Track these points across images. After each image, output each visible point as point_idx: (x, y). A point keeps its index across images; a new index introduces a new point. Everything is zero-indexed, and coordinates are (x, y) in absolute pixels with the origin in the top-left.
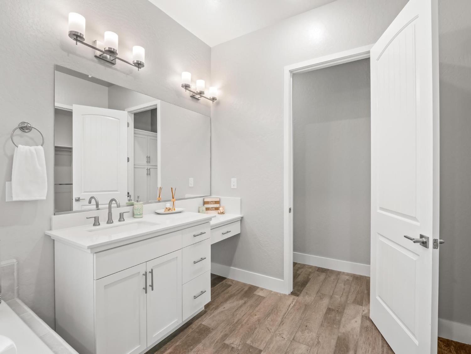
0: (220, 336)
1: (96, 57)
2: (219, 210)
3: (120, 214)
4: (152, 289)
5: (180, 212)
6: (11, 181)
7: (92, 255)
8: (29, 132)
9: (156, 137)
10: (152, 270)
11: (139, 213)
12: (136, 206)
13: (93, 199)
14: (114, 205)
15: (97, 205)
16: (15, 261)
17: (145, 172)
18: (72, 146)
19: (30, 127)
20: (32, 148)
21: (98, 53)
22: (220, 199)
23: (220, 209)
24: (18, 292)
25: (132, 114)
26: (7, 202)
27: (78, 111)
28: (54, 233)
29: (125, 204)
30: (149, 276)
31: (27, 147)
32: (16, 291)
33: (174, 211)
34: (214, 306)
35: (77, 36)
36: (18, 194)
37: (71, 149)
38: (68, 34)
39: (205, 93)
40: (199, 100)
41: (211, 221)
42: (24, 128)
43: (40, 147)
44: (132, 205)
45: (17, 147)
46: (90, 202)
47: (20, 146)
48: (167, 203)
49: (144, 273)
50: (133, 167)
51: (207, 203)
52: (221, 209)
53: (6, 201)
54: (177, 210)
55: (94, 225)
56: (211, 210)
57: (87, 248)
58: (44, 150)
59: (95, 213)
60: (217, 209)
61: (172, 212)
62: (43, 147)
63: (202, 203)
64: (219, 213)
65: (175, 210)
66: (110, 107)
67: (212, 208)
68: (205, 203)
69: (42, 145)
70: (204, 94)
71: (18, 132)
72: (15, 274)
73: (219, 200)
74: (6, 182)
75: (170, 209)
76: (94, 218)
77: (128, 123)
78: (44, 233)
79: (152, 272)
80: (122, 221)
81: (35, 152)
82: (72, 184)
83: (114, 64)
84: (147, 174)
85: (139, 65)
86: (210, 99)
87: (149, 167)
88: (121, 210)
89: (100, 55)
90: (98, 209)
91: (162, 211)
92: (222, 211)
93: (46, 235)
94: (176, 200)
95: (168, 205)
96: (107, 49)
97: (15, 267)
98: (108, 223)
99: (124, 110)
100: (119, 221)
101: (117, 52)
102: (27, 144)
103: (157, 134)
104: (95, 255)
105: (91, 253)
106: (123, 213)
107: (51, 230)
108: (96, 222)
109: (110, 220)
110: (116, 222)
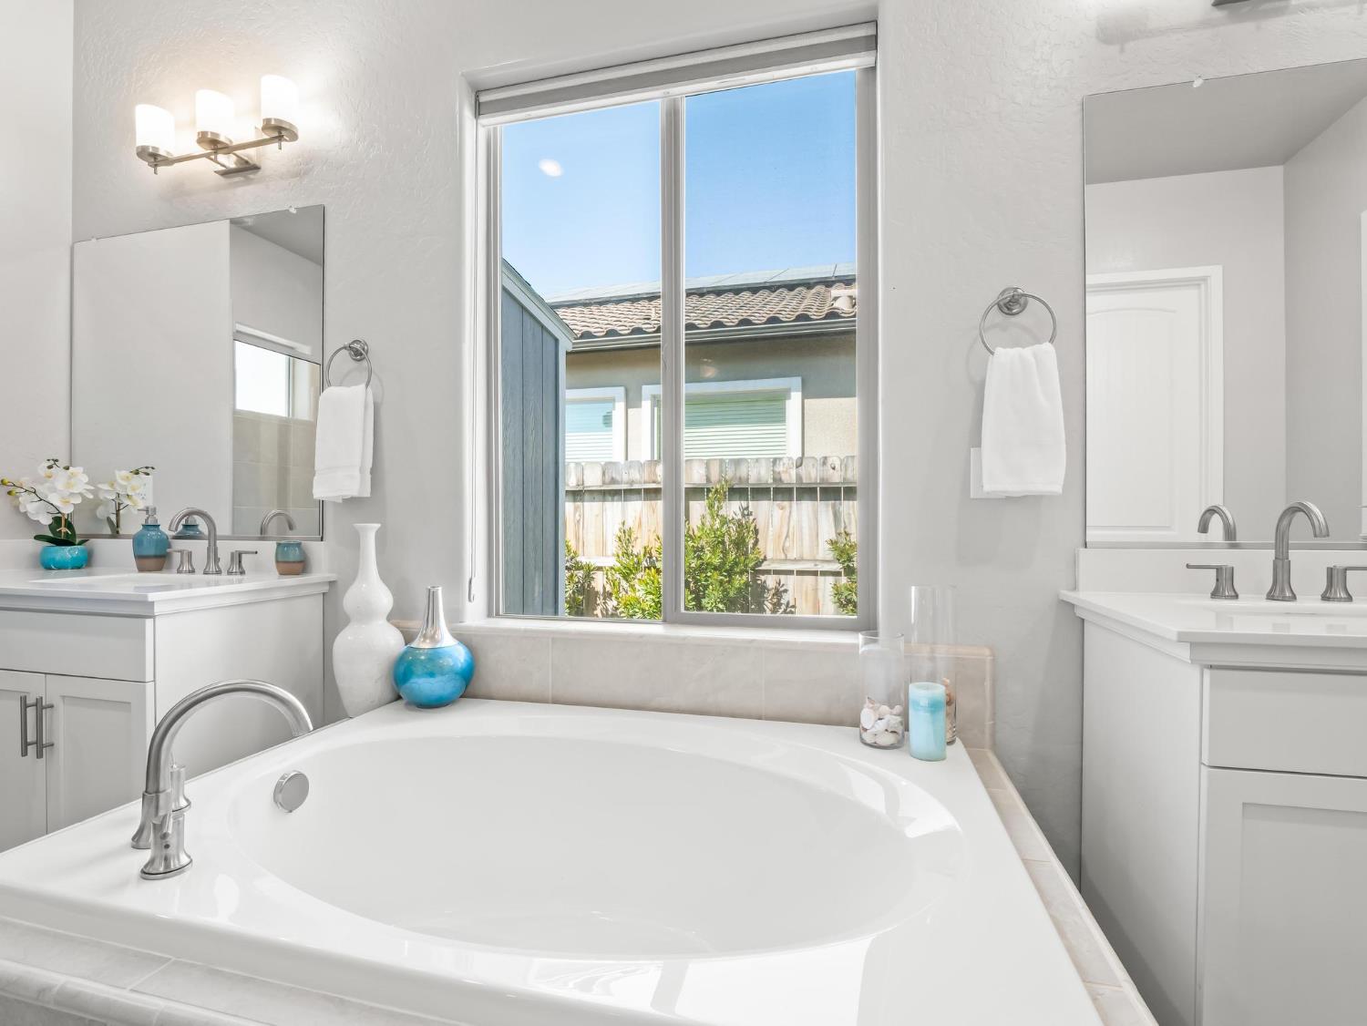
3: (1331, 571)
6: (980, 446)
7: (1195, 672)
8: (1021, 312)
13: (1216, 516)
15: (1230, 533)
16: (987, 652)
19: (1023, 295)
20: (1027, 352)
24: (993, 735)
26: (973, 499)
28: (1088, 597)
31: (1016, 351)
32: (988, 731)
36: (995, 476)
42: (1011, 304)
43: (1047, 347)
45: (992, 353)
46: (1204, 528)
47: (999, 351)
53: (972, 496)
55: (1215, 594)
57: (1176, 638)
58: (1056, 352)
59: (1226, 557)
62: (1055, 346)
69: (1051, 341)
71: (996, 315)
72: (988, 684)
74: (972, 449)
76: (1213, 572)
78: (1058, 596)
80: (1340, 600)
81: (1033, 360)
90: (1233, 546)
93: (1063, 601)
97: (988, 667)
98: (1271, 596)
100: (1325, 598)
102: (1016, 343)
104: (1207, 673)
105: (1193, 661)
106: (1346, 569)
107: (1075, 588)
108: (1224, 586)
109: (1280, 589)
110: (1309, 601)
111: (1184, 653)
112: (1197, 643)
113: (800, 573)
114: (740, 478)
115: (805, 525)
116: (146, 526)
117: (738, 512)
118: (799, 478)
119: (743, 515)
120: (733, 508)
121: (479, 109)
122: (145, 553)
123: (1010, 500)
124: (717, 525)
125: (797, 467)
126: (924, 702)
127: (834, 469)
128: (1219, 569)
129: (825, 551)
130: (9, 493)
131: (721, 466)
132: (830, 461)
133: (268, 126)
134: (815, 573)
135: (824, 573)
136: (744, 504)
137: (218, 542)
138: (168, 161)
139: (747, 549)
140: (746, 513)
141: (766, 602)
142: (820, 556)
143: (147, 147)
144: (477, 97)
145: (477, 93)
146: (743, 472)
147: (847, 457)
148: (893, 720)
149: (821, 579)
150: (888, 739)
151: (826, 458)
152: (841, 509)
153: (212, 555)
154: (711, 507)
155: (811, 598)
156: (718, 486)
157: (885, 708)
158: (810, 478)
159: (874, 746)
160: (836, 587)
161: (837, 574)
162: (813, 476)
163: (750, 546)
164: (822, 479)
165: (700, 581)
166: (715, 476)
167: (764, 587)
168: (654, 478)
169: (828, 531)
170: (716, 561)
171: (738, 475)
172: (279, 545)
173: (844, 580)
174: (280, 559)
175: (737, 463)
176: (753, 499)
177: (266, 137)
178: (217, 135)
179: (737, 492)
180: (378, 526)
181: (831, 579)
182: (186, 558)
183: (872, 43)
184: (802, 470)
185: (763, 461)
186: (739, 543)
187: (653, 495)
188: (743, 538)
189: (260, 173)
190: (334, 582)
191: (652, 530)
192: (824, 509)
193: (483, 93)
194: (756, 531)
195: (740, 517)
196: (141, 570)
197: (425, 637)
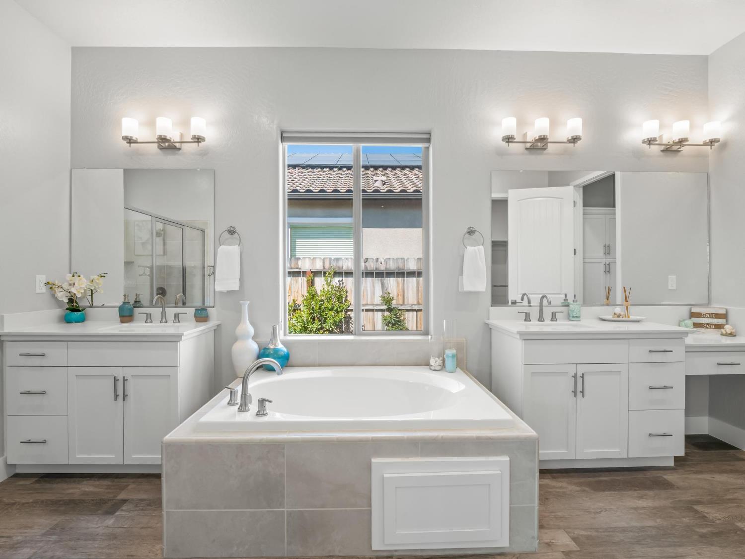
0: (689, 498)
1: (527, 149)
2: (724, 329)
3: (552, 313)
4: (583, 396)
5: (638, 321)
7: (521, 341)
8: (474, 235)
9: (615, 214)
10: (583, 374)
11: (575, 315)
12: (572, 307)
13: (525, 296)
14: (545, 301)
15: (529, 302)
16: (465, 340)
17: (602, 268)
18: (508, 239)
19: (474, 230)
20: (476, 248)
21: (528, 145)
22: (726, 311)
23: (726, 327)
25: (580, 187)
27: (513, 196)
28: (493, 322)
29: (560, 304)
30: (579, 381)
31: (473, 248)
33: (627, 319)
34: (694, 469)
35: (509, 139)
36: (467, 287)
37: (506, 242)
38: (501, 139)
39: (689, 139)
40: (680, 151)
41: (686, 337)
42: (471, 232)
43: (481, 247)
44: (568, 305)
45: (466, 248)
46: (523, 299)
47: (468, 247)
48: (616, 308)
49: (574, 375)
50: (582, 262)
51: (699, 315)
52: (728, 329)
53: (460, 291)
54: (632, 318)
55: (525, 320)
56: (707, 328)
57: (516, 333)
58: (484, 249)
59: (527, 309)
60: (718, 327)
61: (624, 319)
63: (687, 314)
64: (722, 334)
65: (629, 317)
66: (550, 185)
67: (707, 324)
68: (693, 315)
69: (483, 245)
70: (688, 141)
71: (467, 235)
72: (465, 348)
73: (725, 313)
75: (620, 315)
77: (574, 202)
79: (583, 377)
80: (555, 321)
82: (507, 286)
83: (545, 149)
84: (605, 272)
85: (575, 140)
86: (705, 144)
87: (608, 261)
88: (555, 309)
89: (531, 146)
90: (530, 306)
91: (610, 317)
92: (729, 331)
93: (485, 323)
94: (632, 305)
95: (618, 310)
96: (537, 138)
97: (465, 344)
98: (539, 320)
99: (569, 186)
100: (552, 320)
101: (548, 137)
102: (472, 245)
103: (615, 210)
104: (523, 341)
105: (520, 338)
106: (556, 312)
107: (488, 319)
108: (527, 318)
109: (541, 319)
110: (548, 321)
111: (518, 337)
112: (521, 334)
113: (367, 310)
114: (339, 267)
115: (369, 289)
116: (124, 303)
117: (338, 283)
118: (366, 267)
119: (340, 284)
120: (336, 281)
121: (283, 139)
122: (125, 314)
123: (470, 293)
124: (330, 289)
125: (365, 262)
126: (451, 355)
127: (381, 263)
128: (526, 313)
129: (378, 300)
130: (51, 288)
131: (330, 261)
132: (379, 260)
133: (194, 137)
134: (373, 310)
135: (377, 310)
136: (341, 279)
137: (166, 308)
138: (136, 142)
139: (342, 300)
140: (341, 282)
141: (351, 325)
142: (375, 302)
143: (128, 136)
144: (282, 134)
145: (282, 132)
146: (340, 264)
147: (387, 259)
148: (439, 361)
149: (376, 313)
150: (439, 368)
151: (378, 259)
152: (385, 282)
153: (164, 315)
154: (327, 281)
155: (371, 321)
156: (329, 271)
157: (437, 359)
158: (371, 267)
159: (435, 370)
160: (383, 316)
161: (382, 310)
162: (372, 267)
163: (344, 299)
164: (376, 268)
165: (323, 316)
166: (327, 266)
167: (350, 318)
168: (297, 266)
169: (379, 292)
170: (330, 306)
171: (338, 265)
172: (196, 310)
173: (386, 313)
174: (197, 316)
175: (337, 259)
176: (345, 277)
177: (193, 141)
178: (166, 136)
179: (338, 274)
180: (249, 302)
181: (380, 313)
182: (149, 316)
183: (429, 140)
184: (367, 264)
185: (350, 260)
186: (339, 298)
187: (297, 275)
188: (340, 296)
189: (181, 151)
190: (220, 325)
191: (296, 291)
192: (377, 282)
193: (285, 133)
194: (347, 292)
195: (338, 285)
196: (122, 322)
197: (272, 344)
